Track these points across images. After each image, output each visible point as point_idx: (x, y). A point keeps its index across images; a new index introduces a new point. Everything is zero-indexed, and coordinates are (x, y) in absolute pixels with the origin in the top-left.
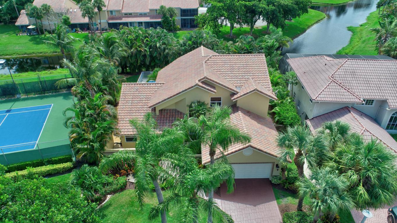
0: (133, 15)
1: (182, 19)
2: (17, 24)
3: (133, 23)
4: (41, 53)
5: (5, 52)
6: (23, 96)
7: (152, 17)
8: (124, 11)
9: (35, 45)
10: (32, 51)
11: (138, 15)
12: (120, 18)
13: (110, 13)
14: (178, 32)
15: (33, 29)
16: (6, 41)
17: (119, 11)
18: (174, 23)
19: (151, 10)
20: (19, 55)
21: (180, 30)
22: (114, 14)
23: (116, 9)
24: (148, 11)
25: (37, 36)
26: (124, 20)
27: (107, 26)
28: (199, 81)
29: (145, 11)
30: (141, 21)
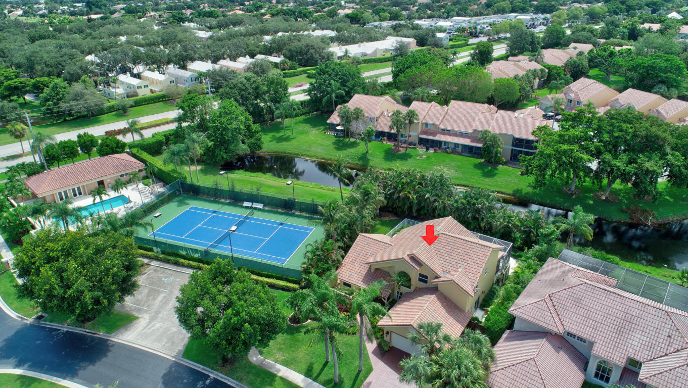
0: (451, 132)
1: (512, 150)
2: (329, 121)
3: (448, 143)
5: (307, 153)
6: (298, 213)
7: (474, 139)
8: (441, 127)
9: (335, 151)
11: (458, 133)
12: (434, 134)
13: (424, 126)
14: (501, 167)
15: (341, 131)
16: (313, 139)
17: (436, 125)
18: (496, 154)
19: (475, 131)
21: (505, 164)
22: (429, 127)
23: (433, 122)
24: (472, 131)
25: (342, 139)
26: (439, 137)
27: (417, 141)
28: (408, 255)
29: (467, 130)
30: (459, 143)
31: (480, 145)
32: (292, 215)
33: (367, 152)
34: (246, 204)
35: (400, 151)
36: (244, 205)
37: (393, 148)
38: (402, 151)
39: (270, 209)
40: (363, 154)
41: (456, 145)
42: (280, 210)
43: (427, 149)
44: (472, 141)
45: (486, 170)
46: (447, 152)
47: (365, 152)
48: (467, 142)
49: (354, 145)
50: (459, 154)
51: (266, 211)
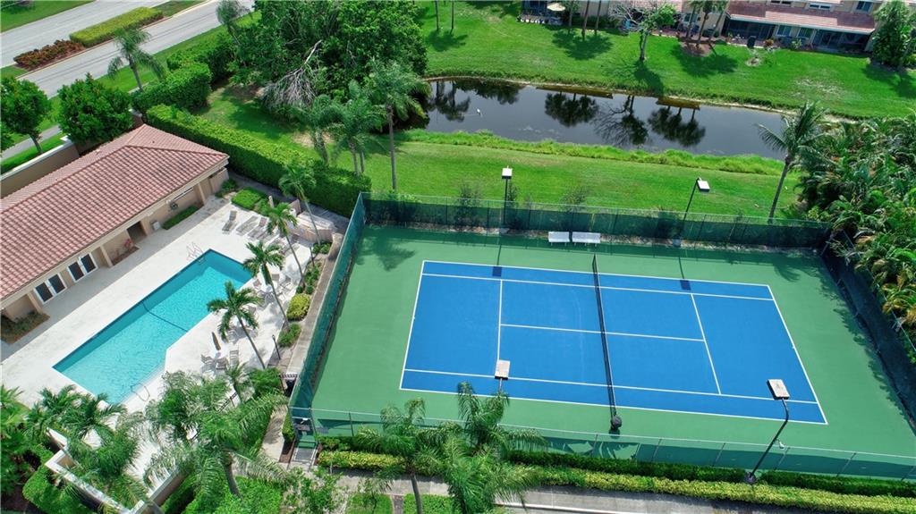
0: (793, 5)
3: (790, 27)
6: (684, 244)
9: (572, 60)
11: (807, 7)
12: (758, 12)
16: (503, 35)
19: (843, 2)
25: (565, 32)
26: (769, 18)
30: (813, 26)
31: (868, 31)
32: (678, 252)
33: (642, 58)
34: (554, 237)
35: (703, 52)
36: (551, 240)
37: (683, 45)
39: (615, 242)
40: (637, 64)
41: (806, 32)
42: (638, 242)
44: (840, 23)
46: (792, 48)
47: (637, 58)
48: (830, 24)
49: (598, 46)
50: (813, 48)
51: (611, 249)
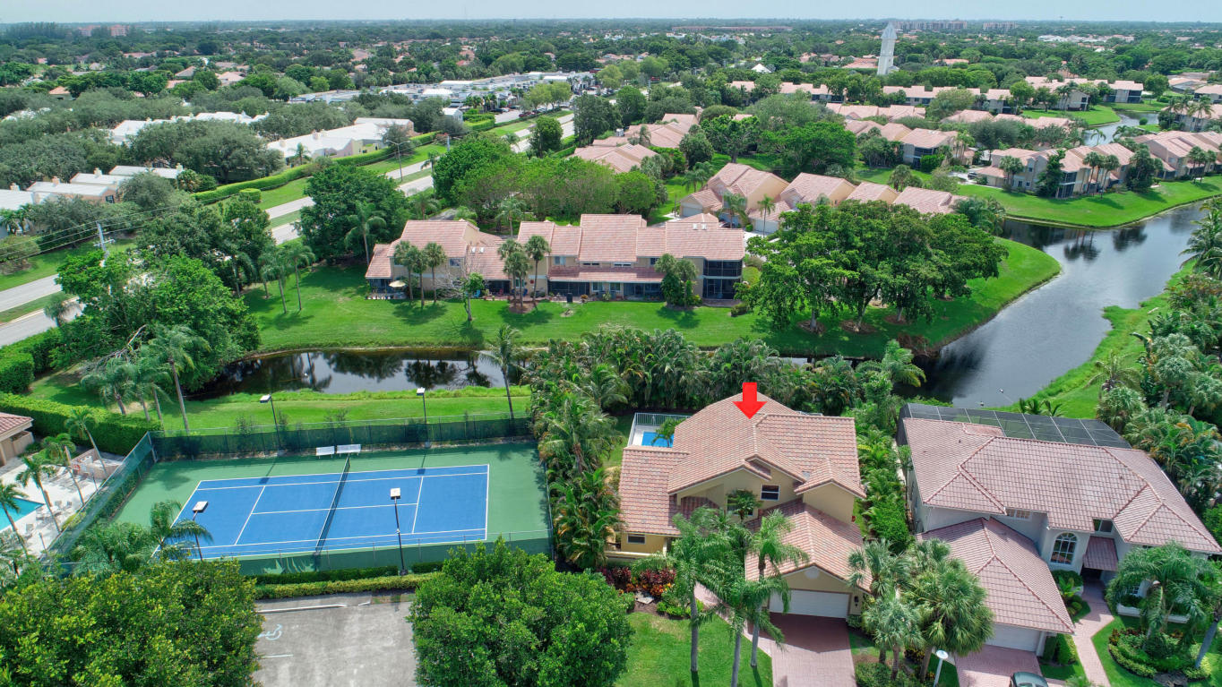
0: (601, 266)
1: (705, 280)
2: (369, 275)
3: (601, 284)
4: (421, 344)
5: (354, 339)
6: (434, 446)
7: (641, 273)
8: (582, 259)
9: (407, 326)
10: (405, 339)
11: (613, 266)
12: (574, 273)
13: (553, 261)
14: (696, 309)
15: (402, 289)
16: (349, 311)
17: (574, 258)
18: (688, 290)
19: (639, 258)
20: (380, 345)
21: (700, 304)
22: (561, 261)
23: (568, 253)
24: (634, 260)
25: (407, 304)
26: (583, 277)
27: (545, 288)
28: (746, 460)
29: (627, 260)
30: (619, 281)
31: (659, 280)
32: (426, 452)
33: (470, 320)
34: (321, 451)
35: (526, 309)
36: (318, 454)
37: (511, 305)
38: (529, 309)
39: (375, 451)
40: (464, 324)
41: (616, 286)
42: (396, 449)
43: (570, 300)
44: (639, 276)
45: (680, 318)
46: (604, 300)
47: (465, 320)
48: (631, 278)
49: (435, 312)
50: (624, 299)
51: (370, 456)
